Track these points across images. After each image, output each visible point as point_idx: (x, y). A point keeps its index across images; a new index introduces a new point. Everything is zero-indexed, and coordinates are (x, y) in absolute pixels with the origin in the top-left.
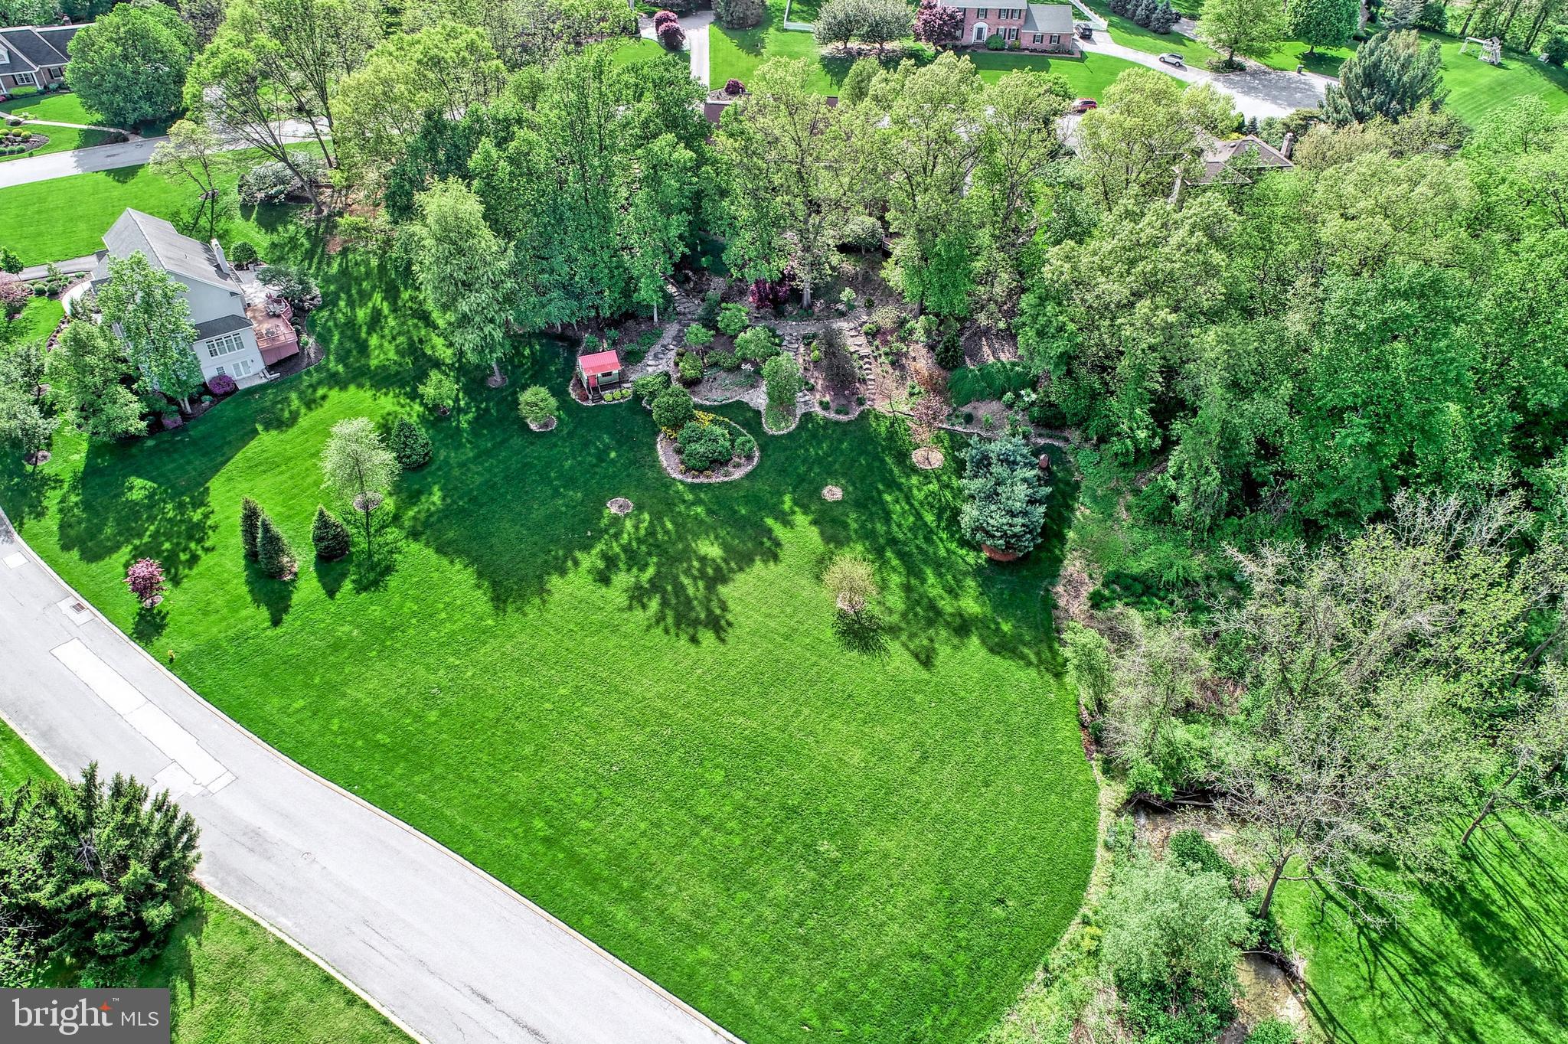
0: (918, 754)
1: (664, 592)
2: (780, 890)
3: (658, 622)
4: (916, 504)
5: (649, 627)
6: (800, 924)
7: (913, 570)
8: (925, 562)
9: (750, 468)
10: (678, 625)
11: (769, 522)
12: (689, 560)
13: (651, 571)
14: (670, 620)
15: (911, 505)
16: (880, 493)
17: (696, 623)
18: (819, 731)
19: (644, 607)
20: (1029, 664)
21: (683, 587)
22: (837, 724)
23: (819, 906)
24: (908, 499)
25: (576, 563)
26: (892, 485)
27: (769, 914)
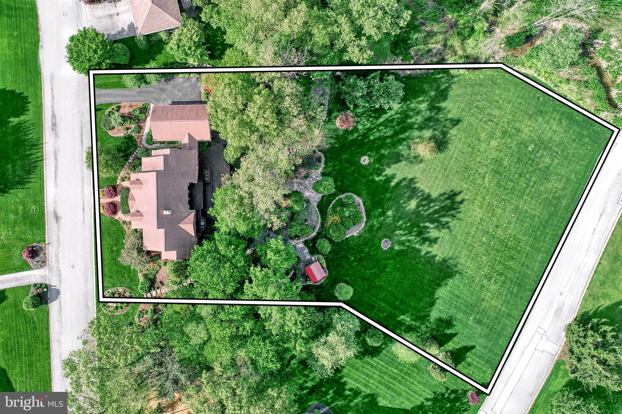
0: (489, 123)
1: (438, 217)
2: (547, 160)
3: (455, 216)
4: (373, 126)
5: (459, 219)
6: (557, 153)
7: (411, 127)
8: (405, 122)
9: (355, 196)
10: (454, 209)
11: (393, 184)
12: (419, 211)
13: (427, 224)
14: (453, 212)
15: (374, 128)
16: (370, 141)
17: (453, 203)
18: (486, 155)
19: (447, 223)
20: (449, 86)
21: (435, 210)
22: (482, 149)
23: (551, 148)
24: (369, 129)
25: (427, 253)
26: (365, 135)
27: (556, 161)
